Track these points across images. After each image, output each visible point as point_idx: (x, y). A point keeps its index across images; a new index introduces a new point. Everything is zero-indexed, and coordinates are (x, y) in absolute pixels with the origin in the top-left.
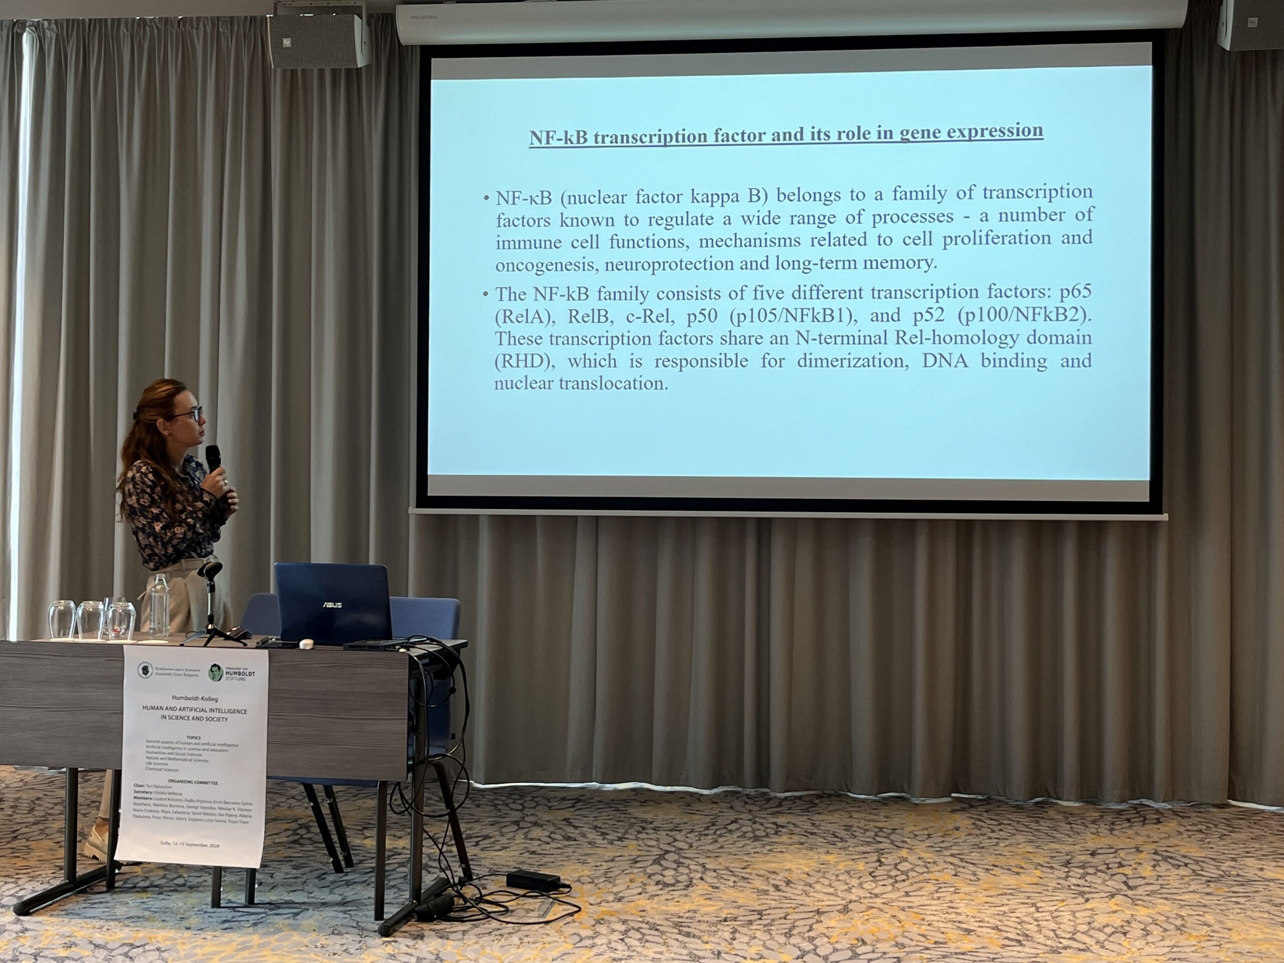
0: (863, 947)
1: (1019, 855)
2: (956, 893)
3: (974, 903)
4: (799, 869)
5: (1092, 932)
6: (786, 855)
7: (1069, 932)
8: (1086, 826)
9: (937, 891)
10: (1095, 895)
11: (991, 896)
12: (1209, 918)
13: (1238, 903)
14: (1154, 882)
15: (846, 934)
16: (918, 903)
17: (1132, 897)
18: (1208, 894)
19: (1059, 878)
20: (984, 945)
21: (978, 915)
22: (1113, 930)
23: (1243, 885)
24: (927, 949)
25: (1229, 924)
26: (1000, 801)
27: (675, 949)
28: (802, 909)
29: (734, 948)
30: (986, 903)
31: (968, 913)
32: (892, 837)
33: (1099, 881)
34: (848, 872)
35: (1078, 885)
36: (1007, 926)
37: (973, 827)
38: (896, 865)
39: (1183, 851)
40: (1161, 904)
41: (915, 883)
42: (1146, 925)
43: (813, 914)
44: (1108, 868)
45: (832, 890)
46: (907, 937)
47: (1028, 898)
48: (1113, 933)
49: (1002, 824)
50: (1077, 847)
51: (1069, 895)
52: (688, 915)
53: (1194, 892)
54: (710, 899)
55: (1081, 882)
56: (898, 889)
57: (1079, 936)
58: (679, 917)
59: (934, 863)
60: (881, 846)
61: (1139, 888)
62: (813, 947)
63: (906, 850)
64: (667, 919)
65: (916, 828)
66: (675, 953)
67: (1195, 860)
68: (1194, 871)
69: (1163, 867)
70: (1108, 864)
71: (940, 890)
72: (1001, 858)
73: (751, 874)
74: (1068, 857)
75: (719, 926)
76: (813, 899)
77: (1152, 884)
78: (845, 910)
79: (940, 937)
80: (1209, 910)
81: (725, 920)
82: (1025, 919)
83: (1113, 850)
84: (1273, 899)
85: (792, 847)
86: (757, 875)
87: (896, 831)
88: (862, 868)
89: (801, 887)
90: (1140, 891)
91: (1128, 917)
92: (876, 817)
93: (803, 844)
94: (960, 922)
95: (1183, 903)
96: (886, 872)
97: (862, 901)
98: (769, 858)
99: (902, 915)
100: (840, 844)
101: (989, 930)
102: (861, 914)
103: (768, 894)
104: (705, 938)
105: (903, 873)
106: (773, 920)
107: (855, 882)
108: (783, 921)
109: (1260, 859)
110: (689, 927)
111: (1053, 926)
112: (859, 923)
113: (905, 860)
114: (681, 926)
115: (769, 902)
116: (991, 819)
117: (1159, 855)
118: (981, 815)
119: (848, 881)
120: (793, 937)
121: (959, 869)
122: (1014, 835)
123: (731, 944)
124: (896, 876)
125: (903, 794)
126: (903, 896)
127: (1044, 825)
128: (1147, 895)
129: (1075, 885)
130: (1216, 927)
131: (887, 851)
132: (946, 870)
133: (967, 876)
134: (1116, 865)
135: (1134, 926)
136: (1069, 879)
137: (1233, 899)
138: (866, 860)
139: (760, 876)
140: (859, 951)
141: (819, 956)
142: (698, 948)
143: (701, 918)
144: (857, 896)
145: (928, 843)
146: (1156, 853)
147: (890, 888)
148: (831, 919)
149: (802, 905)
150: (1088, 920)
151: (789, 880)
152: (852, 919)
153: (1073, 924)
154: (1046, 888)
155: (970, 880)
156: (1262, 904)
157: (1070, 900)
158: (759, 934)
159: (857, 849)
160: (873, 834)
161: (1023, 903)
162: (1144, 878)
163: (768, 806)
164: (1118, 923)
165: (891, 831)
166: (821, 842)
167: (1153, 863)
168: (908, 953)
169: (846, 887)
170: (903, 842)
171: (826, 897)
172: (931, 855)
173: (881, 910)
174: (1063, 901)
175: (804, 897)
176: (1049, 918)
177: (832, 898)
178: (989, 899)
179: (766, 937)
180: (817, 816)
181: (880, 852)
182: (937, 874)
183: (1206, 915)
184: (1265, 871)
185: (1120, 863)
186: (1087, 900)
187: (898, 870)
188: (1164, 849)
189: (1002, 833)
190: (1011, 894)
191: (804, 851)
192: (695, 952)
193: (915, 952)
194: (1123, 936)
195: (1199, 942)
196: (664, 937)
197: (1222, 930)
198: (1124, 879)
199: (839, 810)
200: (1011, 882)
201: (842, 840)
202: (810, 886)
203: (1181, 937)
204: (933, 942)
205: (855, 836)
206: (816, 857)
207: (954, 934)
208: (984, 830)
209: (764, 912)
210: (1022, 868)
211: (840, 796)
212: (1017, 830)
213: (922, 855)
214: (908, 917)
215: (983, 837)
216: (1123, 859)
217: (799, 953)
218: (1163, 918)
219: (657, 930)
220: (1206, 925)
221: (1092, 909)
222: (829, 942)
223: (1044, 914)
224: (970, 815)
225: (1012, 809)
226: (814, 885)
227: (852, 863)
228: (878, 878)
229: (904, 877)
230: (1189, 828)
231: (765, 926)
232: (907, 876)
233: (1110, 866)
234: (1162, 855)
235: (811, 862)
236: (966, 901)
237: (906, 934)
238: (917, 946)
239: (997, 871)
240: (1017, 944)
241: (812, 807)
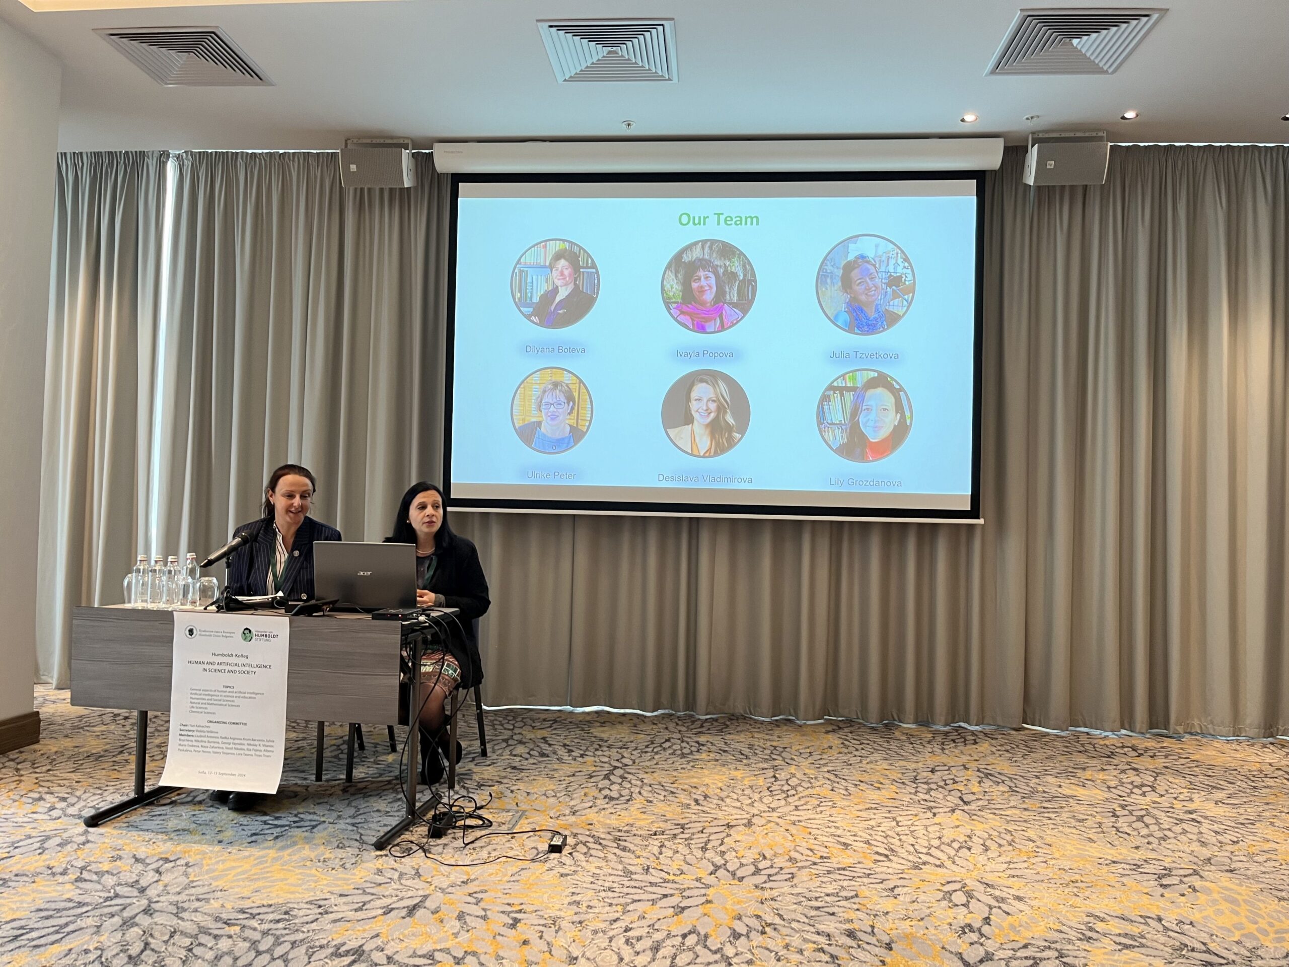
0: (764, 862)
1: (878, 771)
2: (833, 807)
3: (848, 817)
4: (714, 783)
5: (943, 847)
6: (704, 771)
7: (925, 847)
8: (924, 746)
9: (819, 806)
10: (940, 810)
11: (861, 811)
12: (1031, 834)
13: (1050, 819)
14: (982, 798)
15: (750, 849)
16: (805, 817)
17: (968, 812)
18: (1025, 809)
19: (910, 793)
20: (860, 860)
21: (852, 829)
22: (959, 845)
23: (1050, 801)
24: (815, 864)
25: (1049, 840)
26: (860, 723)
27: (612, 864)
28: (715, 823)
29: (660, 863)
30: (858, 817)
31: (845, 828)
32: (784, 754)
33: (941, 796)
34: (751, 787)
35: (926, 800)
36: (875, 840)
37: (842, 746)
38: (787, 780)
39: (998, 770)
40: (991, 819)
41: (802, 797)
42: (984, 840)
43: (724, 827)
44: (946, 784)
45: (739, 804)
46: (798, 851)
47: (889, 812)
48: (960, 848)
49: (863, 743)
50: (920, 765)
51: (920, 810)
52: (626, 828)
53: (1014, 807)
54: (644, 813)
55: (927, 797)
56: (790, 803)
57: (933, 851)
58: (620, 831)
59: (816, 778)
60: (776, 763)
61: (972, 804)
62: (723, 862)
63: (794, 767)
64: (609, 833)
65: (801, 747)
66: (613, 868)
67: (1009, 777)
68: (1010, 787)
69: (987, 783)
70: (945, 781)
71: (821, 804)
72: (865, 774)
73: (677, 788)
74: (915, 774)
75: (650, 839)
76: (724, 813)
77: (981, 799)
78: (749, 824)
79: (824, 852)
80: (1029, 826)
81: (655, 834)
82: (889, 833)
83: (947, 768)
84: (1076, 815)
85: (709, 764)
86: (682, 789)
87: (786, 750)
88: (762, 784)
89: (715, 801)
90: (973, 806)
91: (969, 832)
92: (770, 737)
93: (717, 760)
94: (839, 836)
95: (1009, 818)
96: (780, 787)
97: (762, 815)
98: (692, 773)
99: (793, 829)
100: (745, 761)
101: (862, 844)
102: (762, 828)
103: (689, 808)
104: (638, 853)
105: (794, 788)
106: (693, 834)
107: (756, 797)
108: (701, 835)
109: (1056, 777)
110: (625, 841)
111: (911, 840)
112: (760, 838)
113: (794, 775)
114: (620, 840)
115: (689, 815)
116: (855, 739)
117: (981, 772)
118: (846, 736)
119: (751, 795)
120: (708, 851)
121: (836, 785)
122: (873, 753)
123: (658, 858)
124: (788, 791)
125: (791, 718)
126: (794, 810)
127: (894, 745)
128: (979, 810)
129: (923, 800)
130: (1039, 843)
131: (780, 767)
132: (825, 786)
133: (841, 791)
134: (952, 782)
135: (975, 841)
136: (918, 794)
137: (1046, 815)
138: (765, 776)
139: (684, 790)
140: (761, 865)
141: (728, 871)
142: (631, 862)
143: (636, 832)
144: (759, 810)
145: (810, 760)
146: (979, 770)
147: (783, 802)
148: (738, 832)
149: (716, 819)
150: (938, 834)
151: (706, 795)
152: (754, 833)
153: (927, 838)
154: (901, 803)
155: (844, 795)
156: (1068, 820)
157: (921, 814)
158: (681, 848)
159: (758, 766)
160: (769, 752)
161: (886, 818)
162: (973, 793)
163: (693, 727)
164: (962, 839)
165: (782, 750)
166: (731, 759)
167: (979, 779)
168: (800, 868)
169: (750, 801)
170: (792, 759)
171: (734, 811)
172: (812, 772)
173: (778, 824)
174: (916, 815)
175: (717, 811)
176: (908, 832)
177: (739, 811)
178: (859, 814)
179: (686, 851)
180: (728, 736)
181: (775, 768)
182: (818, 789)
183: (1029, 830)
184: (1063, 788)
185: (954, 779)
186: (935, 815)
187: (789, 785)
188: (983, 767)
189: (863, 751)
190: (876, 809)
191: (719, 768)
192: (628, 867)
193: (805, 867)
194: (967, 851)
195: (1029, 858)
196: (605, 852)
197: (1042, 845)
198: (960, 795)
199: (743, 731)
200: (875, 797)
201: (747, 757)
202: (723, 800)
203: (1013, 853)
204: (818, 856)
205: (756, 754)
206: (727, 773)
207: (836, 849)
208: (851, 749)
209: (686, 826)
210: (881, 783)
211: (745, 718)
212: (874, 749)
213: (807, 771)
214: (798, 831)
215: (849, 755)
216: (955, 776)
217: (712, 868)
218: (996, 833)
219: (600, 844)
220: (1031, 840)
221: (939, 824)
222: (737, 857)
223: (903, 828)
224: (839, 736)
225: (868, 731)
226: (725, 799)
227: (754, 778)
228: (774, 793)
229: (793, 792)
230: (999, 748)
231: (686, 839)
232: (796, 791)
233: (948, 782)
234: (983, 773)
235: (723, 777)
236: (841, 816)
237: (798, 848)
238: (807, 860)
239: (863, 786)
240: (885, 859)
241: (726, 728)
